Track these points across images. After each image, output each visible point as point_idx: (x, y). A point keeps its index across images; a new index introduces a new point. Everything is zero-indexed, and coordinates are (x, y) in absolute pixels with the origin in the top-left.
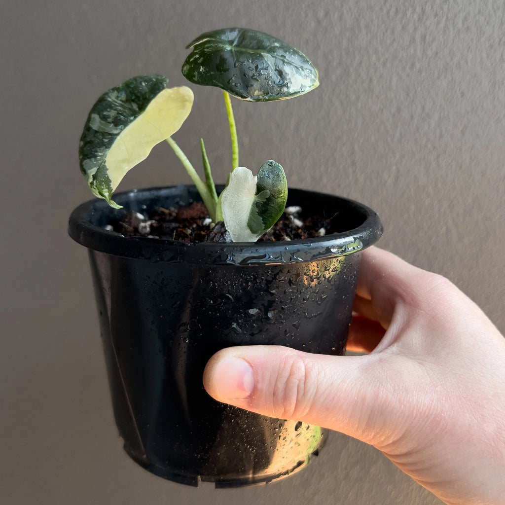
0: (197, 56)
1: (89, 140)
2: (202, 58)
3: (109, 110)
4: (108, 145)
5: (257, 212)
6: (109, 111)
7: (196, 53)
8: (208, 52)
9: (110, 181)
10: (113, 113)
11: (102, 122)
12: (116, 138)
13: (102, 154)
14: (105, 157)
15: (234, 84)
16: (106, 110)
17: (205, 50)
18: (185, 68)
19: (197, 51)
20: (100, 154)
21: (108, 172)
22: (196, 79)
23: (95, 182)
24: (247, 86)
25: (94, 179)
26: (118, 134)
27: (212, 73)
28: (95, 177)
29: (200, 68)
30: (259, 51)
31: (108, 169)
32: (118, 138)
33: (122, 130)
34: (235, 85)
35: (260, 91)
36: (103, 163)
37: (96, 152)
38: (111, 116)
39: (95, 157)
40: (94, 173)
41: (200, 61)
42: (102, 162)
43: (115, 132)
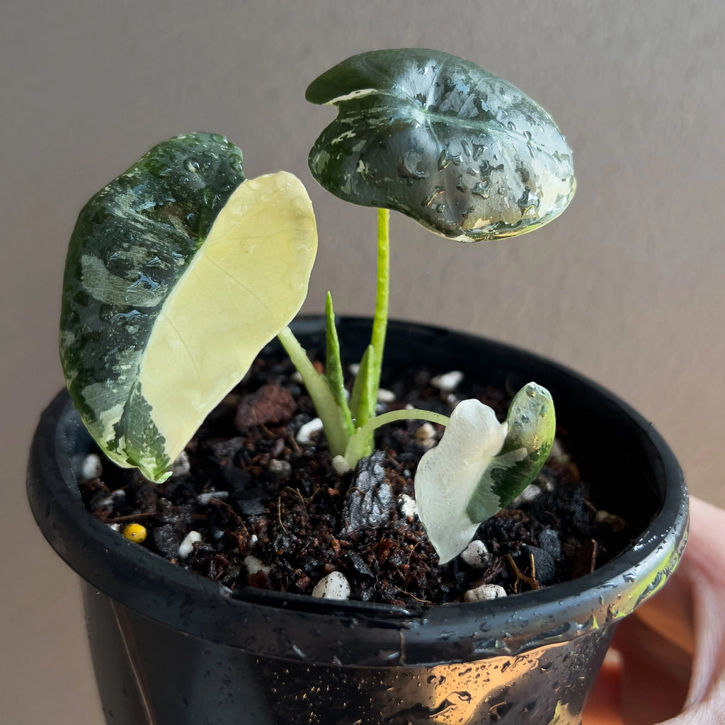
0: (350, 134)
1: (90, 330)
2: (363, 142)
3: (126, 245)
4: (139, 341)
5: (492, 487)
6: (128, 250)
7: (347, 127)
8: (378, 127)
9: (162, 440)
10: (138, 254)
11: (115, 278)
12: (155, 319)
13: (129, 366)
14: (138, 374)
15: (434, 207)
16: (120, 247)
17: (371, 121)
18: (318, 158)
19: (349, 120)
20: (124, 367)
21: (153, 415)
22: (346, 189)
23: (121, 441)
24: (461, 210)
25: (118, 436)
26: (158, 308)
27: (387, 179)
28: (120, 430)
29: (358, 165)
30: (483, 125)
31: (150, 408)
32: (160, 318)
33: (165, 296)
34: (438, 211)
35: (486, 220)
36: (135, 391)
37: (114, 362)
38: (135, 263)
39: (115, 376)
40: (117, 420)
41: (358, 147)
42: (133, 388)
43: (150, 303)
